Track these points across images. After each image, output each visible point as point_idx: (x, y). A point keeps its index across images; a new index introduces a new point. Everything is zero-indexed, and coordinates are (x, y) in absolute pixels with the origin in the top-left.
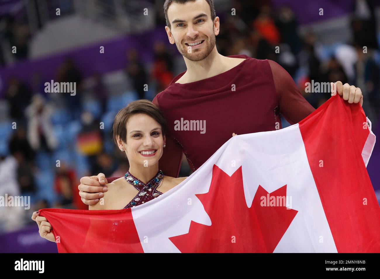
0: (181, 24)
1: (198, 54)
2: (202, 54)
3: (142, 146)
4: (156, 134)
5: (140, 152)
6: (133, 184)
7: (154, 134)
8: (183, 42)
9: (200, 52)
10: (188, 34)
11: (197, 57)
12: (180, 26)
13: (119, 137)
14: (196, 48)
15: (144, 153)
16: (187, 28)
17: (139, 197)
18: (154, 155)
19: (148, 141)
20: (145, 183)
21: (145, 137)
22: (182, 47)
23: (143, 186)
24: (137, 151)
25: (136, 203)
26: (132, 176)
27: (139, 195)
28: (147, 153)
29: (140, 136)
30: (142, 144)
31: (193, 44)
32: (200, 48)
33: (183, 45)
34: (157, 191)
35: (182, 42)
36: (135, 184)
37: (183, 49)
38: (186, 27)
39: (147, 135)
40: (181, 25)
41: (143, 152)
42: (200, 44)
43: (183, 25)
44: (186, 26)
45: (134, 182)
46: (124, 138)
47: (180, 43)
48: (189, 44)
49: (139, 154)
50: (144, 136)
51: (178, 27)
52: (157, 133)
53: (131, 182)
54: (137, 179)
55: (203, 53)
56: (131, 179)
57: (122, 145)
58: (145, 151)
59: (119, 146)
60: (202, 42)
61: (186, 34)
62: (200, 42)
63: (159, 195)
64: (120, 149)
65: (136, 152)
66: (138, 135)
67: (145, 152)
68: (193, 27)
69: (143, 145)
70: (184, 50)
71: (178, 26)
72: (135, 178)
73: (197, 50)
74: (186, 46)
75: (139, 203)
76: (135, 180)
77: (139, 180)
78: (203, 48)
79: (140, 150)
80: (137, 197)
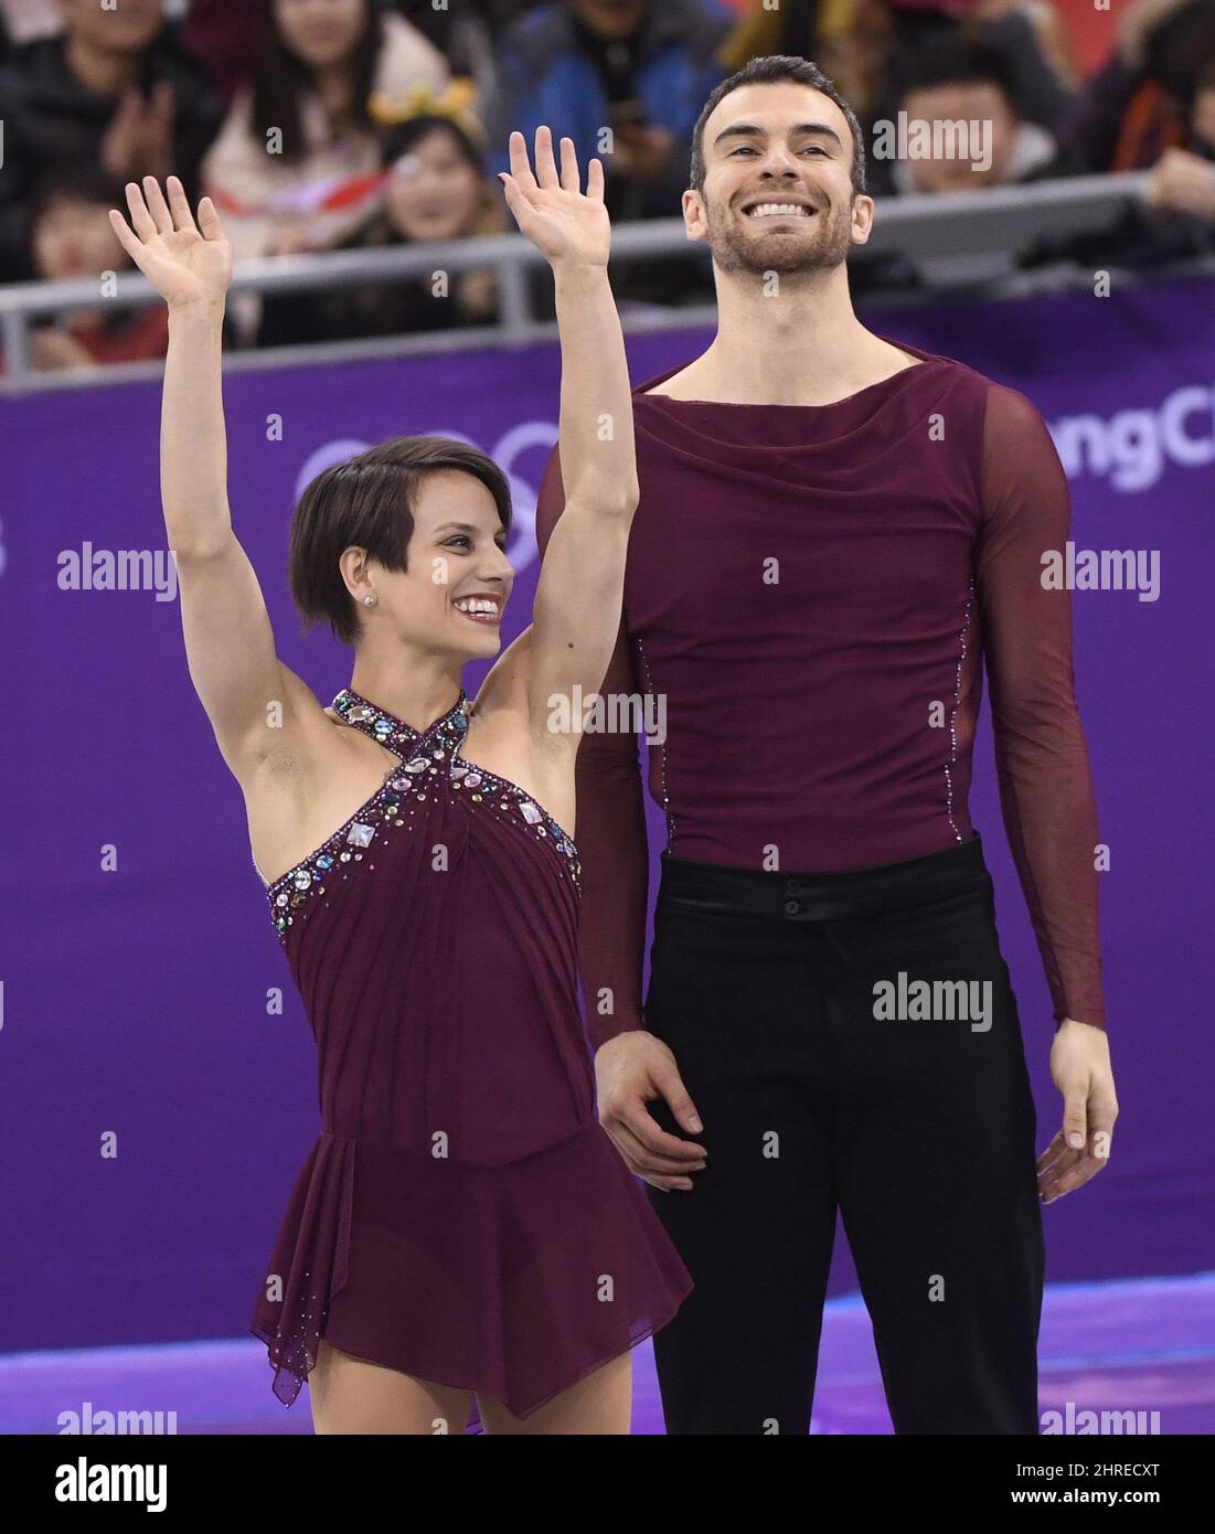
1: (785, 240)
3: (471, 579)
8: (737, 199)
14: (781, 224)
15: (472, 605)
21: (484, 548)
22: (728, 218)
23: (412, 742)
24: (451, 596)
25: (397, 796)
27: (406, 771)
32: (794, 225)
33: (734, 213)
35: (734, 202)
45: (378, 726)
47: (725, 205)
49: (454, 611)
54: (388, 716)
58: (481, 597)
72: (380, 713)
73: (782, 229)
75: (407, 800)
76: (379, 719)
77: (395, 721)
78: (807, 230)
79: (459, 592)
80: (399, 777)
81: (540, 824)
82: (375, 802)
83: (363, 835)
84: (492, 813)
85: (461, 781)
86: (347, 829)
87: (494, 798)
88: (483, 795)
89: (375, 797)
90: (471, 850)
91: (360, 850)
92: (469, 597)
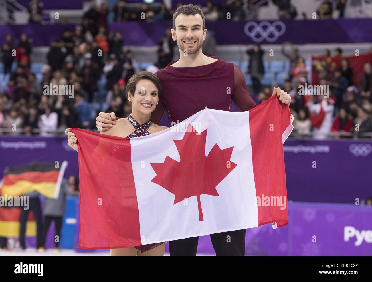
0: (184, 28)
3: (144, 100)
5: (142, 104)
6: (133, 124)
7: (153, 94)
9: (193, 48)
10: (187, 35)
12: (183, 30)
13: (129, 92)
15: (144, 105)
17: (136, 133)
18: (151, 107)
19: (148, 98)
20: (141, 125)
21: (147, 94)
22: (181, 43)
23: (139, 127)
25: (133, 136)
26: (133, 119)
28: (147, 105)
30: (144, 99)
31: (189, 43)
32: (193, 46)
34: (147, 131)
35: (182, 40)
37: (181, 45)
38: (187, 31)
39: (149, 94)
42: (193, 43)
45: (134, 123)
46: (133, 93)
47: (180, 41)
48: (186, 42)
49: (141, 105)
51: (181, 30)
53: (132, 122)
54: (136, 121)
55: (194, 50)
56: (132, 120)
57: (131, 97)
58: (145, 104)
59: (129, 98)
61: (185, 35)
62: (194, 42)
63: (148, 134)
64: (129, 100)
65: (139, 104)
66: (143, 93)
68: (191, 32)
71: (181, 29)
73: (191, 47)
74: (184, 43)
76: (134, 122)
77: (137, 122)
78: (195, 46)
79: (142, 102)
80: (134, 133)
89: (129, 136)
92: (143, 103)
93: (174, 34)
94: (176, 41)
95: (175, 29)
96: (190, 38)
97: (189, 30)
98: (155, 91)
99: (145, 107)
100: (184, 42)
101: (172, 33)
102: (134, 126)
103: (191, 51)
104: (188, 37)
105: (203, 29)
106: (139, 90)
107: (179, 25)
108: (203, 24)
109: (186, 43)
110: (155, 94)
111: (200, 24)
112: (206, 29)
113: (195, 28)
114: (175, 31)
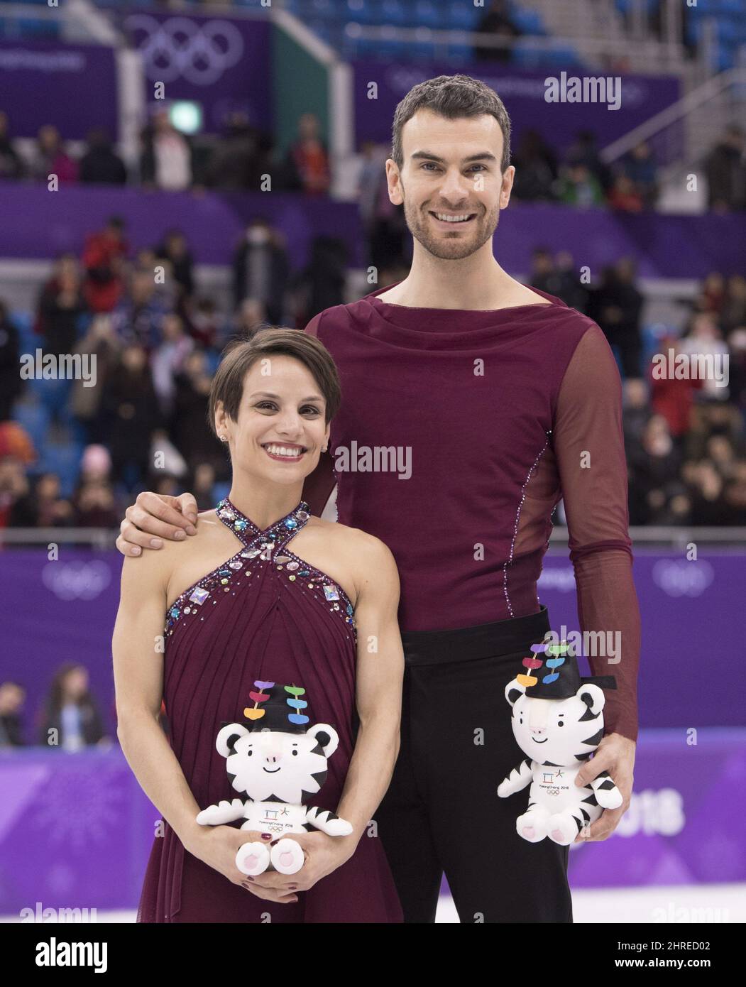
0: (433, 164)
1: (455, 245)
2: (464, 247)
3: (271, 432)
4: (312, 412)
5: (264, 446)
6: (233, 528)
7: (306, 410)
8: (427, 205)
9: (460, 241)
10: (445, 192)
11: (450, 250)
12: (428, 169)
13: (221, 404)
14: (453, 230)
15: (274, 450)
16: (445, 176)
17: (241, 561)
18: (298, 459)
19: (290, 420)
20: (262, 530)
21: (285, 411)
22: (420, 216)
23: (255, 536)
24: (257, 442)
25: (231, 573)
26: (234, 508)
27: (242, 556)
28: (283, 451)
29: (273, 408)
30: (273, 426)
31: (449, 218)
32: (461, 230)
33: (423, 213)
34: (287, 550)
35: (424, 207)
36: (238, 528)
37: (421, 223)
38: (442, 175)
39: (291, 409)
40: (431, 166)
41: (271, 449)
42: (464, 221)
43: (436, 168)
44: (441, 173)
45: (237, 523)
46: (233, 410)
47: (418, 207)
48: (440, 216)
49: (262, 451)
50: (283, 409)
51: (422, 170)
52: (313, 410)
53: (229, 523)
54: (245, 518)
55: (466, 245)
56: (230, 515)
57: (226, 427)
58: (279, 445)
59: (219, 427)
60: (471, 217)
61: (437, 190)
62: (466, 217)
63: (291, 561)
64: (218, 436)
65: (256, 444)
66: (269, 405)
67: (278, 448)
68: (459, 179)
69: (275, 430)
70: (423, 225)
71: (423, 167)
72: (240, 515)
73: (454, 235)
74: (430, 217)
75: (237, 575)
76: (239, 519)
77: (249, 521)
78: (469, 232)
79: (265, 440)
80: (237, 559)
81: (336, 601)
82: (215, 574)
83: (200, 595)
84: (301, 589)
85: (284, 565)
86: (190, 590)
87: (303, 579)
88: (297, 576)
89: (215, 571)
90: (278, 609)
91: (196, 606)
92: (271, 444)
93: (396, 178)
94: (401, 207)
95: (400, 162)
96: (455, 202)
97: (454, 173)
98: (312, 399)
99: (274, 457)
100: (433, 213)
101: (390, 174)
102: (237, 533)
103: (453, 248)
104: (448, 198)
105: (503, 169)
106: (253, 396)
107: (416, 151)
108: (505, 149)
109: (438, 219)
110: (316, 412)
111: (491, 152)
112: (512, 168)
113: (474, 166)
114: (400, 169)
